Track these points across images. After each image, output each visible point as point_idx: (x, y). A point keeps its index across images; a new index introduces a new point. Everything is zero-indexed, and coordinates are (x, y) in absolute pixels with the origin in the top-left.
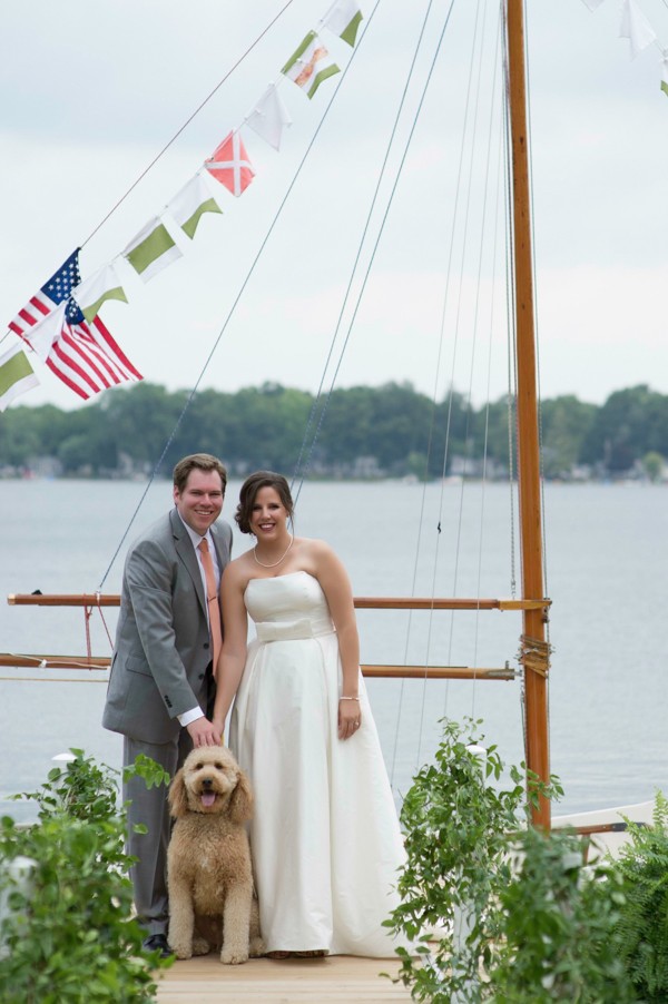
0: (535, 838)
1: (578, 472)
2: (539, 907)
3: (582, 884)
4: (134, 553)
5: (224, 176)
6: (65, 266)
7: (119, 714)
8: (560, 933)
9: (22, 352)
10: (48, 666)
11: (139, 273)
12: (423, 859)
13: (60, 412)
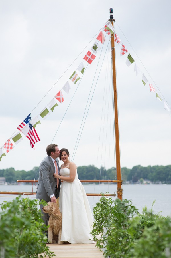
0: (119, 200)
1: (127, 182)
2: (120, 212)
3: (128, 209)
4: (42, 164)
5: (59, 99)
6: (28, 117)
7: (40, 196)
8: (124, 217)
9: (20, 133)
10: (25, 194)
11: (42, 118)
12: (98, 220)
13: (25, 172)
